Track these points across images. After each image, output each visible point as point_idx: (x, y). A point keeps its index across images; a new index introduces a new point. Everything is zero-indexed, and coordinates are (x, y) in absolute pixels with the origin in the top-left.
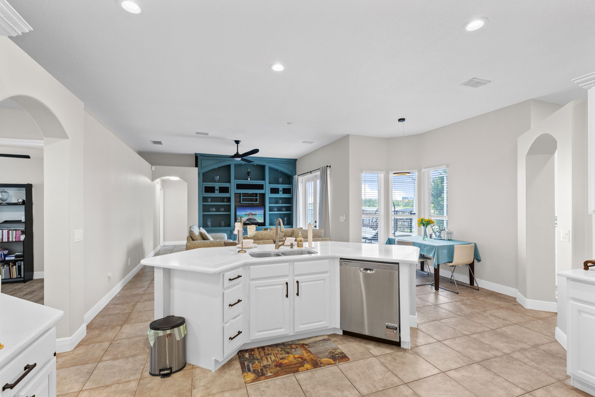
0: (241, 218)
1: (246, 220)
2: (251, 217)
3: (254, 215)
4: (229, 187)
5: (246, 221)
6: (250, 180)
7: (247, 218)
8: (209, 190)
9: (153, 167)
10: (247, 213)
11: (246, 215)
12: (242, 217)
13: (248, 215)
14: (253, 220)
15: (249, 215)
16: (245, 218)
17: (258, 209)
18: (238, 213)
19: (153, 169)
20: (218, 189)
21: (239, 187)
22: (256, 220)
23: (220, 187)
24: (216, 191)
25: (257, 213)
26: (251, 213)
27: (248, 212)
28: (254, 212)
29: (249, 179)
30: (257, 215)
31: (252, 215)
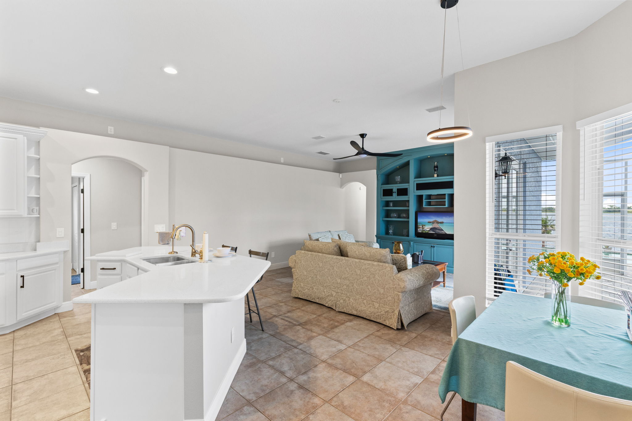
0: (422, 226)
1: (429, 229)
2: (436, 226)
3: (441, 223)
4: (407, 188)
5: (429, 231)
6: (438, 176)
7: (431, 227)
8: (387, 193)
9: (341, 175)
10: (431, 220)
11: (429, 222)
12: (424, 226)
13: (431, 223)
14: (439, 230)
15: (433, 223)
16: (429, 227)
17: (446, 216)
18: (419, 220)
19: (341, 177)
20: (396, 191)
21: (420, 187)
22: (442, 230)
23: (398, 189)
24: (394, 194)
25: (445, 221)
26: (436, 221)
27: (433, 219)
28: (440, 220)
29: (436, 175)
30: (444, 224)
31: (438, 223)
